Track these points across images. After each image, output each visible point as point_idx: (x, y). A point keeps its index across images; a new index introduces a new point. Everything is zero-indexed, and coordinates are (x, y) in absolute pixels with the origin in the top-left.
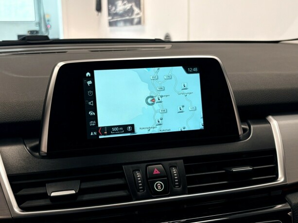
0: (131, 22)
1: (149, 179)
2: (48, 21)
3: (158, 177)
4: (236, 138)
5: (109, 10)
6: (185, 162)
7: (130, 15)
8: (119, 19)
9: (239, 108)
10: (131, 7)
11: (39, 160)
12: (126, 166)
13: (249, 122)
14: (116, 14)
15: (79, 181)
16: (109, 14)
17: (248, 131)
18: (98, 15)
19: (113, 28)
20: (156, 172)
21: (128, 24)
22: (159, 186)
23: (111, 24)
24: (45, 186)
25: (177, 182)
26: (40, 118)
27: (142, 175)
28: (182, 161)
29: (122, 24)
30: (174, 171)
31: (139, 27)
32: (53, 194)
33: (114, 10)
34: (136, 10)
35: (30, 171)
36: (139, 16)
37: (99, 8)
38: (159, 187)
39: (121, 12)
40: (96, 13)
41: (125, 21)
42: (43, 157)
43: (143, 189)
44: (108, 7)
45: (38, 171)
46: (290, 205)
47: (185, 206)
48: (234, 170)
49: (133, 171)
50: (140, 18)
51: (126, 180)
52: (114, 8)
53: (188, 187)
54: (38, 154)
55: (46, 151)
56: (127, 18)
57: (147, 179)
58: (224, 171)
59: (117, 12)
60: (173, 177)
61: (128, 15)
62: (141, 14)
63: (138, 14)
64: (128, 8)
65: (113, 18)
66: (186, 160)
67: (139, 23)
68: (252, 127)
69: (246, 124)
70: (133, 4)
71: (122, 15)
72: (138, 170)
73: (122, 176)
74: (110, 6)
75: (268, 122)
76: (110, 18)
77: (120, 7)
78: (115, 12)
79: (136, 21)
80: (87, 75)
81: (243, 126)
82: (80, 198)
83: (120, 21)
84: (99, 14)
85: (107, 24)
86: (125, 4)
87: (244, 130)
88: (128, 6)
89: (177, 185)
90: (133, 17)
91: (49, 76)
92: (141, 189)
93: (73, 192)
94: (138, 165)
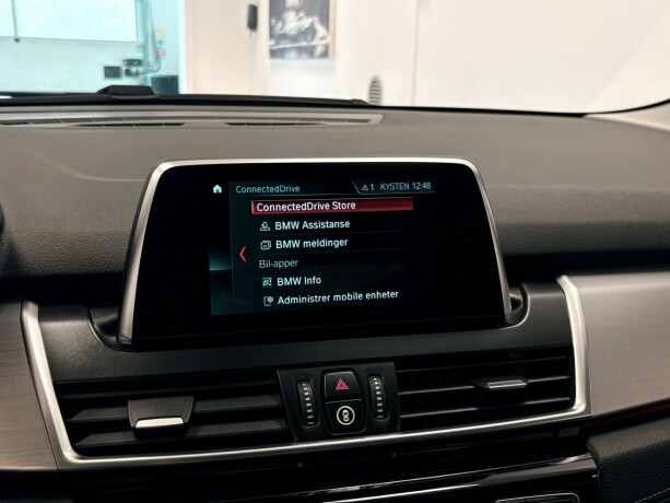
0: (310, 51)
1: (328, 400)
2: (161, 42)
3: (344, 397)
4: (498, 320)
5: (271, 28)
6: (397, 368)
7: (309, 38)
8: (289, 46)
9: (506, 259)
10: (312, 23)
11: (117, 353)
12: (283, 372)
13: (525, 287)
14: (283, 37)
15: (192, 399)
16: (272, 36)
17: (521, 306)
18: (251, 36)
19: (278, 61)
20: (341, 386)
21: (305, 55)
22: (345, 415)
23: (274, 54)
24: (126, 405)
25: (380, 407)
26: (121, 267)
27: (314, 390)
28: (392, 364)
29: (293, 54)
30: (377, 383)
31: (324, 61)
32: (141, 424)
33: (281, 29)
34: (321, 30)
35: (97, 375)
36: (324, 42)
37: (253, 24)
38: (346, 417)
39: (293, 33)
40: (247, 31)
41: (300, 50)
42: (124, 348)
43: (315, 420)
44: (270, 23)
45: (113, 375)
46: (596, 461)
47: (394, 455)
48: (493, 386)
49: (297, 382)
50: (327, 46)
51: (282, 398)
52: (279, 25)
53: (402, 416)
54: (114, 339)
55: (130, 336)
56: (304, 44)
57: (324, 400)
58: (471, 387)
59: (287, 32)
60: (373, 397)
61: (305, 40)
62: (329, 39)
63: (323, 38)
64: (306, 26)
65: (277, 44)
66: (401, 362)
67: (325, 54)
68: (529, 297)
69: (519, 292)
70: (316, 19)
71: (294, 39)
72: (307, 381)
73: (273, 390)
74: (273, 21)
75: (560, 289)
76: (273, 42)
77: (293, 23)
78: (282, 32)
79: (319, 50)
80: (215, 191)
81: (512, 295)
82: (191, 433)
83: (290, 48)
84: (254, 34)
85: (266, 53)
86: (300, 19)
87: (515, 303)
88: (306, 23)
89: (380, 414)
90: (314, 43)
91: (144, 180)
92: (311, 420)
93: (178, 421)
94: (307, 370)
